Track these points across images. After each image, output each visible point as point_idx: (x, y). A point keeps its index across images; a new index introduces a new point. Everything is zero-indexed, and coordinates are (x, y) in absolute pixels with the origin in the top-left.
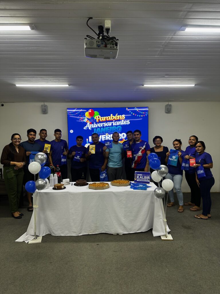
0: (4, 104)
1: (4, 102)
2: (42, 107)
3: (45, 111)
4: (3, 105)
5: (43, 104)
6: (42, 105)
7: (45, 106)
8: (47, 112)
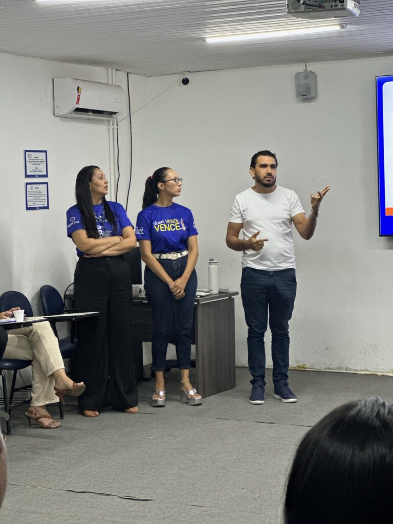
0: (189, 77)
1: (190, 72)
2: (298, 79)
3: (307, 93)
5: (300, 68)
6: (297, 75)
7: (306, 77)
8: (313, 94)
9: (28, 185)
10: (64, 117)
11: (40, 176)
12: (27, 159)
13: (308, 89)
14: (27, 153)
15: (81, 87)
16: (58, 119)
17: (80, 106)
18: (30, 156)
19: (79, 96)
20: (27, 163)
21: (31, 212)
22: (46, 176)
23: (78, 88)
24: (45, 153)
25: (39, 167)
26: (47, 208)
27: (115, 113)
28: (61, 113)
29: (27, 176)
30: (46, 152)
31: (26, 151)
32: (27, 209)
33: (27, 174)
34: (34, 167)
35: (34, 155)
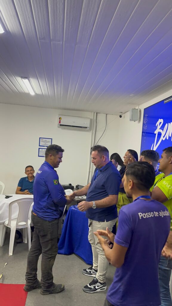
4: (121, 117)
9: (40, 149)
12: (41, 140)
14: (41, 139)
15: (62, 117)
19: (60, 121)
20: (40, 142)
23: (60, 118)
24: (51, 139)
29: (40, 146)
31: (40, 138)
32: (39, 156)
33: (40, 145)
34: (44, 143)
35: (44, 139)
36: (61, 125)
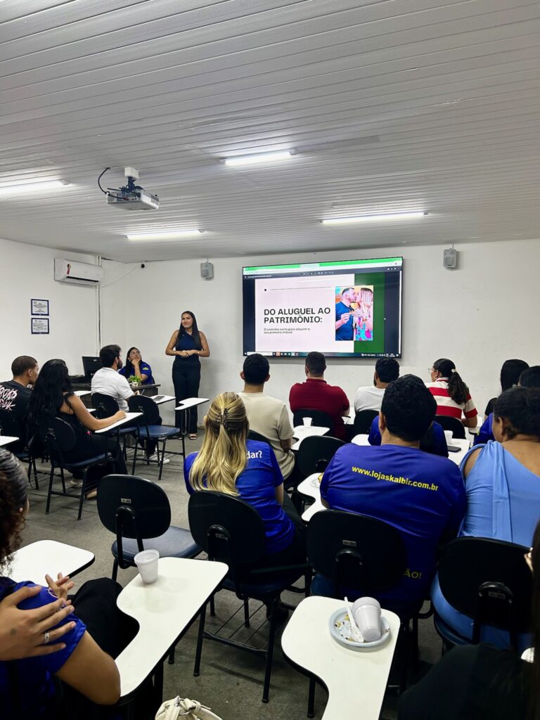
0: (145, 264)
1: (146, 261)
2: (201, 267)
3: (207, 274)
4: (143, 266)
5: (204, 261)
6: (202, 264)
7: (206, 266)
8: (210, 276)
9: (33, 320)
10: (62, 282)
11: (42, 315)
12: (33, 304)
13: (207, 272)
15: (71, 263)
16: (58, 283)
17: (70, 275)
18: (36, 303)
19: (69, 269)
20: (33, 307)
21: (34, 335)
22: (48, 315)
23: (68, 265)
25: (42, 310)
26: (48, 333)
27: (98, 281)
28: (59, 279)
29: (32, 314)
30: (48, 301)
31: (32, 300)
32: (32, 333)
33: (34, 313)
34: (38, 309)
35: (38, 302)
36: (68, 277)
